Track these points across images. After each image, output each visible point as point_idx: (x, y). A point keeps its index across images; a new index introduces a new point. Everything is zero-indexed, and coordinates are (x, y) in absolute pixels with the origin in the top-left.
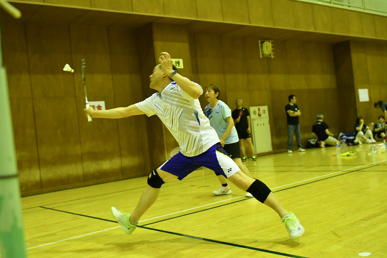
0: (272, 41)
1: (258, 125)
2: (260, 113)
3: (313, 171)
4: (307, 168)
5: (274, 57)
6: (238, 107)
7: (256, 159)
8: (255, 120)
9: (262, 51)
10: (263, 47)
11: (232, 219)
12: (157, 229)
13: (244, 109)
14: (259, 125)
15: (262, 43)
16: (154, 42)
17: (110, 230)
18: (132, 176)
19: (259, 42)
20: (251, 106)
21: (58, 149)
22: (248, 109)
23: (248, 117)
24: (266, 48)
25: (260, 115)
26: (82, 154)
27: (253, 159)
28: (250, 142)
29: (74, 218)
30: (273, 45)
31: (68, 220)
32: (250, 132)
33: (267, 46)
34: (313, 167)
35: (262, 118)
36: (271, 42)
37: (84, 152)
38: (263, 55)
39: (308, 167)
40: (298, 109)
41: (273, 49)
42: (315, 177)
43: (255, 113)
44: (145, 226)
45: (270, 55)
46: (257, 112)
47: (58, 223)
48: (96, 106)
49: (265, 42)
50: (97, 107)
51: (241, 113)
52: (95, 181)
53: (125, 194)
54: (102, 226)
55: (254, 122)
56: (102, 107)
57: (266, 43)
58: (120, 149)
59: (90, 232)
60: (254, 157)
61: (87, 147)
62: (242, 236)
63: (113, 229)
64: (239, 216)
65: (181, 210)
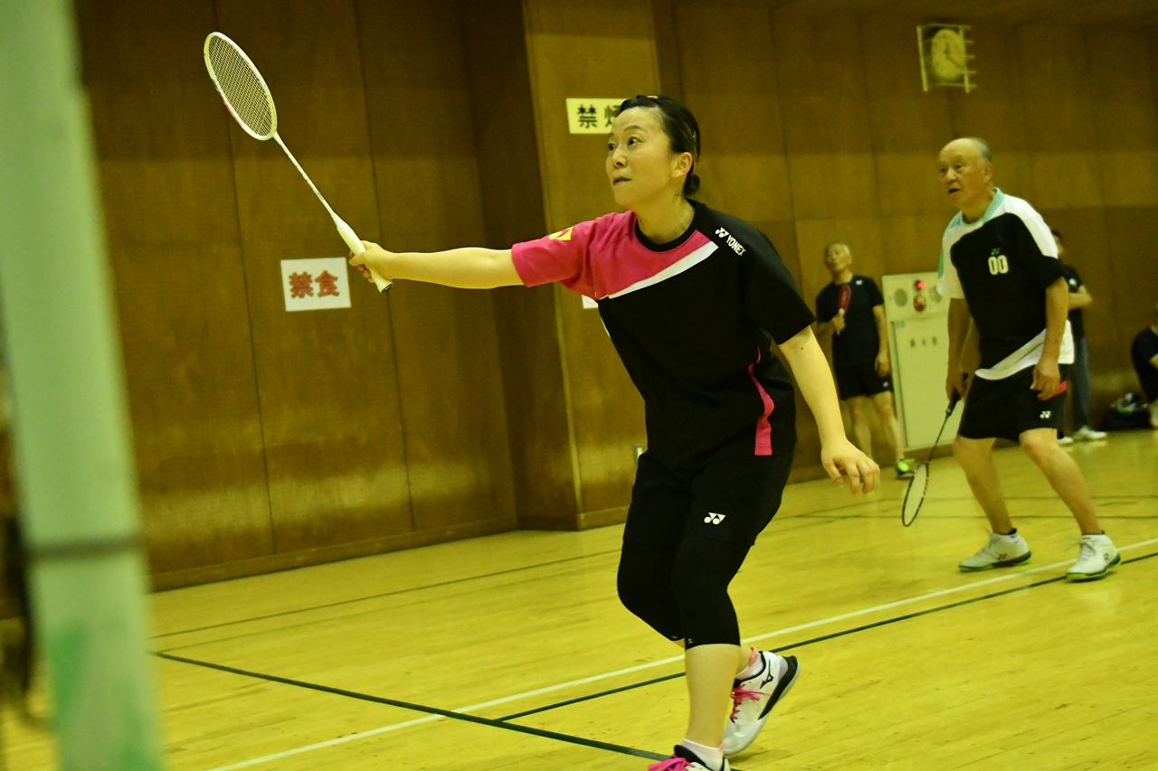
0: (968, 27)
1: (913, 344)
2: (920, 300)
3: (1136, 518)
4: (1110, 504)
5: (975, 86)
6: (836, 274)
7: (910, 471)
8: (902, 324)
9: (929, 67)
10: (934, 49)
11: (839, 697)
12: (556, 731)
13: (859, 283)
14: (918, 343)
15: (930, 33)
16: (528, 38)
17: (383, 733)
18: (449, 533)
19: (919, 30)
20: (889, 272)
21: (177, 433)
22: (876, 279)
23: (878, 309)
24: (944, 56)
25: (920, 308)
26: (264, 452)
27: (901, 473)
28: (888, 407)
29: (244, 690)
30: (970, 42)
31: (220, 696)
32: (885, 369)
33: (948, 45)
34: (1131, 500)
35: (928, 318)
36: (961, 33)
37: (275, 444)
38: (933, 79)
39: (1114, 500)
40: (1079, 284)
41: (972, 57)
42: (1144, 540)
43: (901, 297)
44: (512, 722)
45: (961, 79)
46: (911, 294)
47: (185, 707)
48: (313, 278)
49: (941, 33)
50: (317, 280)
51: (845, 297)
52: (314, 550)
53: (423, 602)
54: (351, 721)
55: (900, 333)
56: (336, 279)
57: (945, 37)
58: (405, 434)
59: (307, 740)
60: (904, 467)
61: (284, 426)
62: (886, 762)
63: (393, 731)
64: (864, 687)
65: (641, 661)
